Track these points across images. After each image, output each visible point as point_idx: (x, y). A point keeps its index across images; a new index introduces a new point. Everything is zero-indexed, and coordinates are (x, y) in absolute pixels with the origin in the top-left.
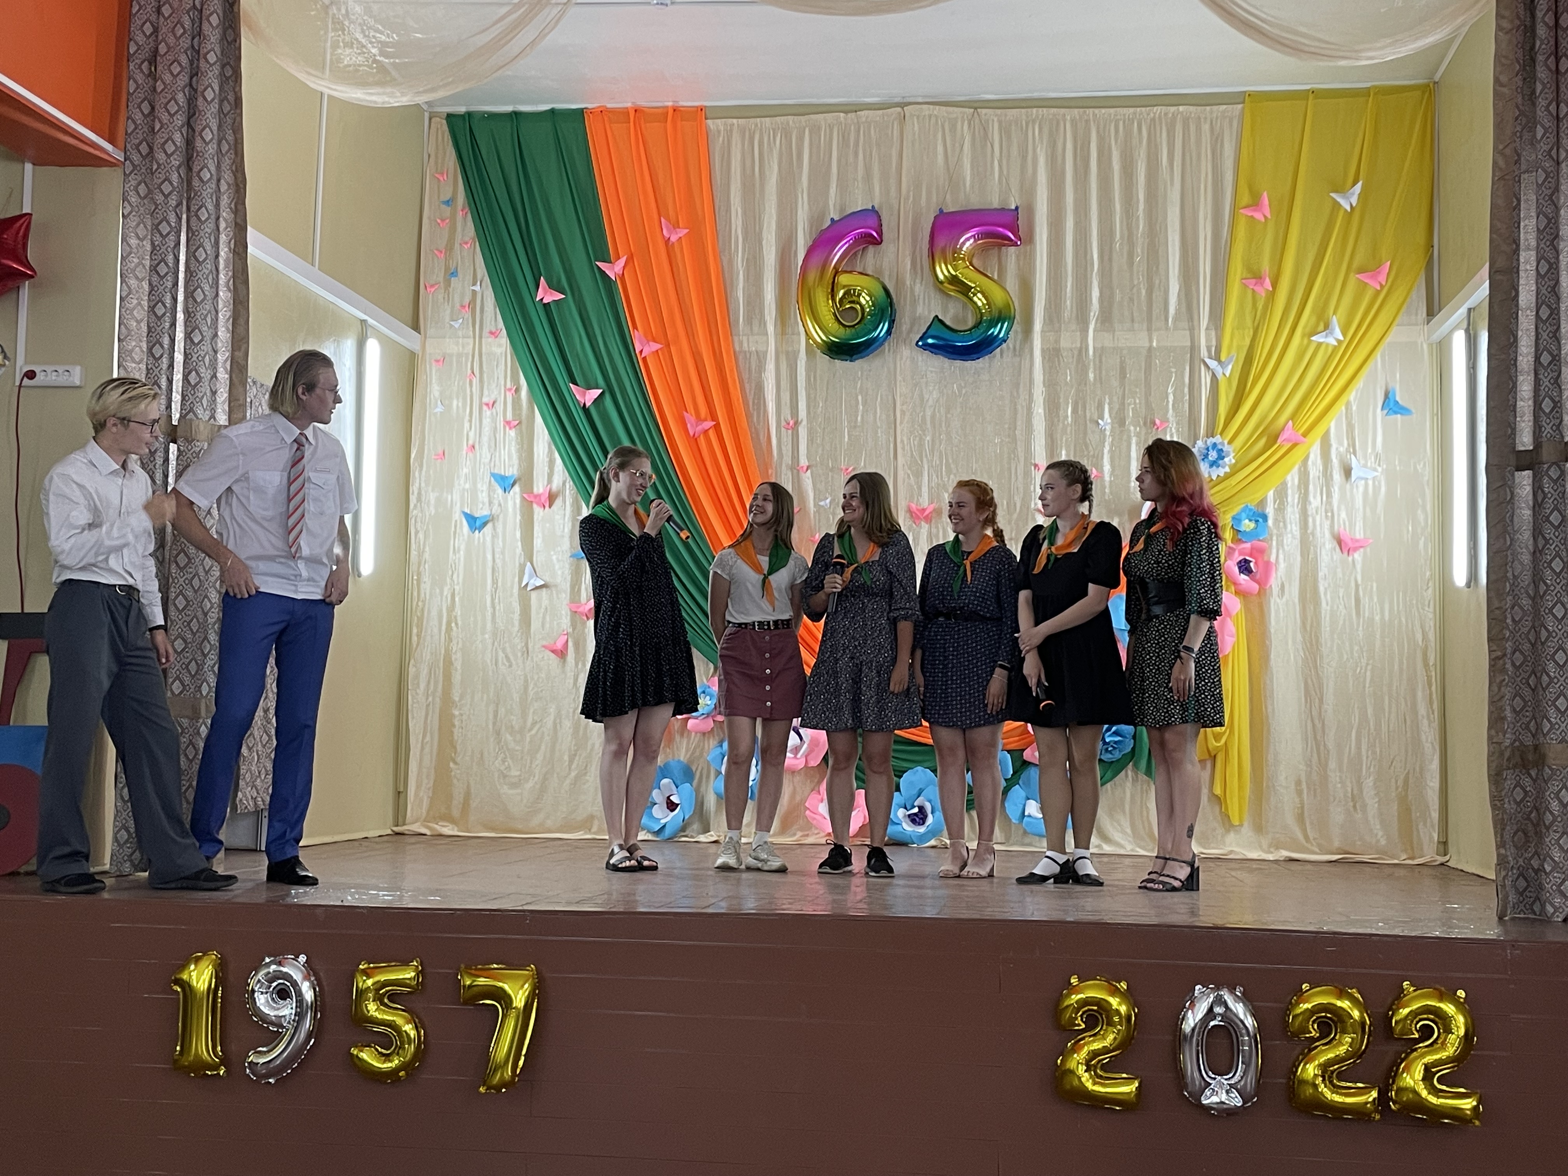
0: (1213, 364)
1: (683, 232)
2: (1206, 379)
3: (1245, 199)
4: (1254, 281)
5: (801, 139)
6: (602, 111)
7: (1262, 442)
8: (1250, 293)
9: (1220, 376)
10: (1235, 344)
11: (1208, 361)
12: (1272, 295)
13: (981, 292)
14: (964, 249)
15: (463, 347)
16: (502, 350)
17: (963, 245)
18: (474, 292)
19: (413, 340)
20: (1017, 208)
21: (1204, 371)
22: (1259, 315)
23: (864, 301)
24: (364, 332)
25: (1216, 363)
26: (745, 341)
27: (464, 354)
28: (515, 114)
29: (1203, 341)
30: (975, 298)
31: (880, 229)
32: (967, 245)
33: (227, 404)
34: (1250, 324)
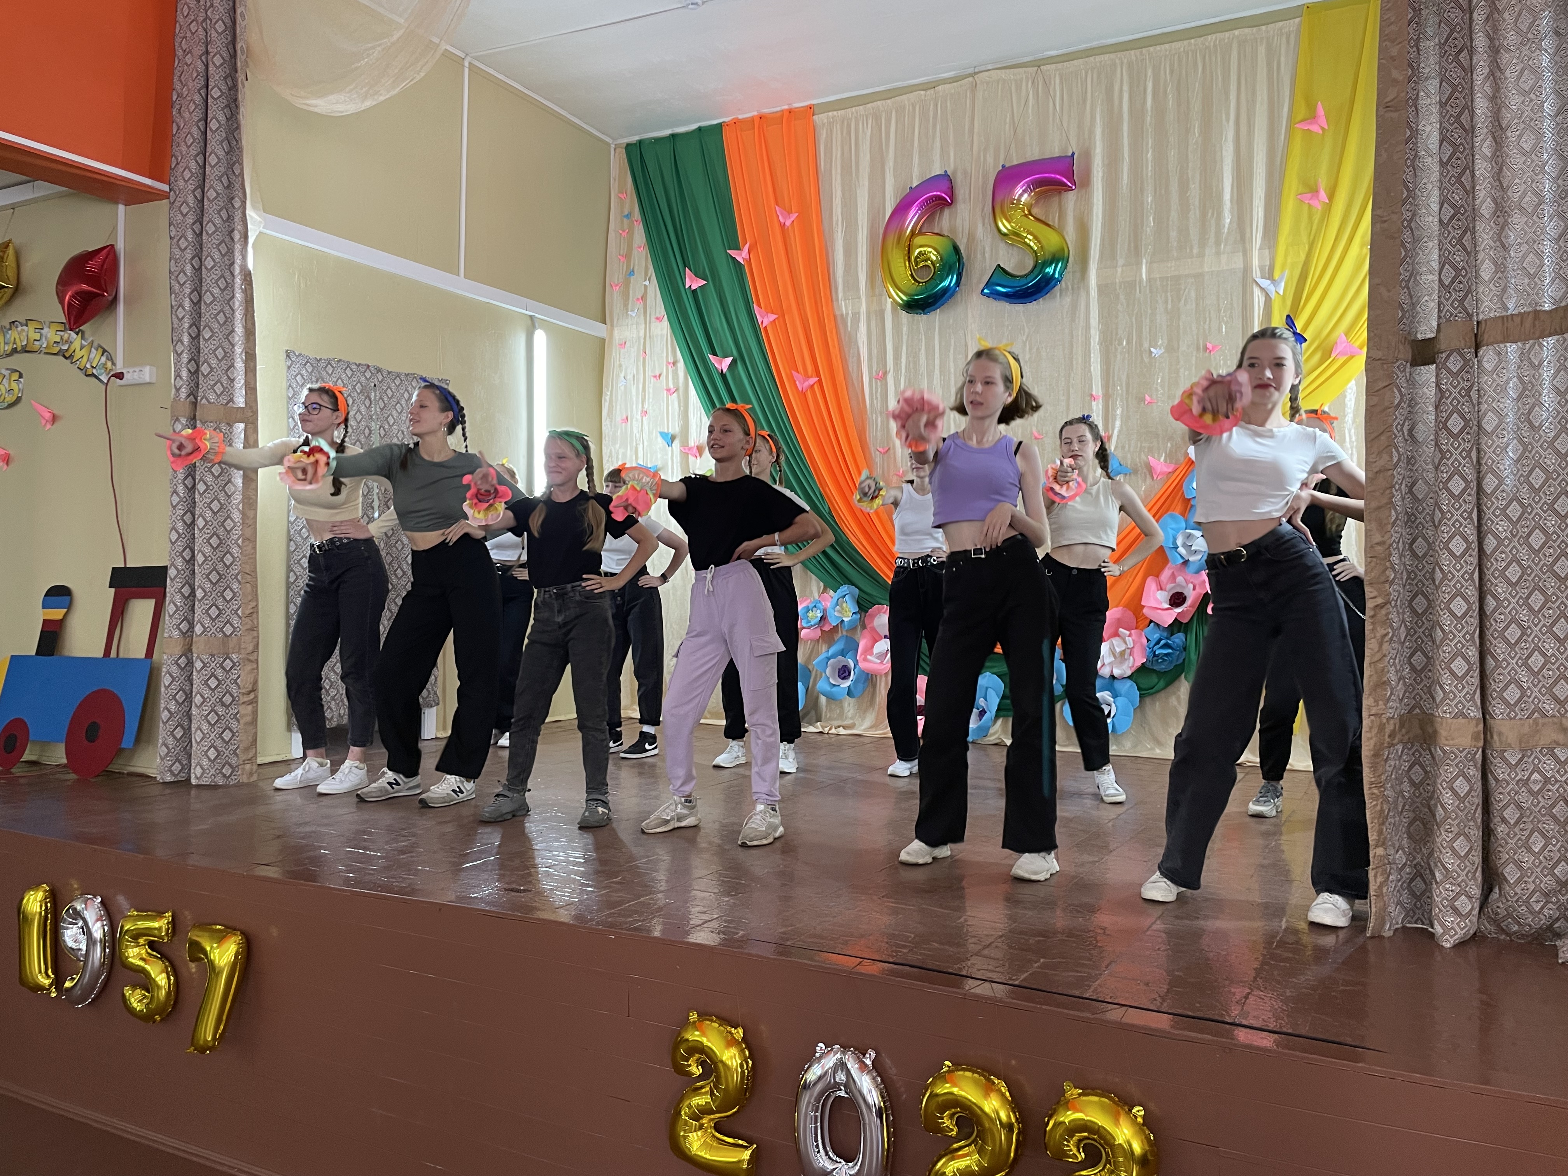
0: (1265, 283)
1: (794, 216)
2: (1258, 298)
3: (1302, 112)
4: (1309, 195)
5: (889, 121)
6: (735, 123)
7: (1317, 357)
8: (1305, 208)
9: (1273, 295)
10: (1289, 260)
11: (1259, 281)
12: (1328, 208)
13: (1035, 237)
14: (1023, 199)
15: (638, 332)
16: (665, 332)
17: (1021, 195)
18: (646, 286)
19: (598, 330)
20: (1073, 154)
21: (1257, 291)
22: (1315, 227)
23: (934, 258)
24: (532, 325)
25: (1269, 282)
26: (844, 306)
27: (639, 338)
28: (673, 136)
29: (1255, 262)
30: (1032, 244)
31: (951, 192)
32: (1026, 195)
33: (244, 388)
34: (1305, 239)
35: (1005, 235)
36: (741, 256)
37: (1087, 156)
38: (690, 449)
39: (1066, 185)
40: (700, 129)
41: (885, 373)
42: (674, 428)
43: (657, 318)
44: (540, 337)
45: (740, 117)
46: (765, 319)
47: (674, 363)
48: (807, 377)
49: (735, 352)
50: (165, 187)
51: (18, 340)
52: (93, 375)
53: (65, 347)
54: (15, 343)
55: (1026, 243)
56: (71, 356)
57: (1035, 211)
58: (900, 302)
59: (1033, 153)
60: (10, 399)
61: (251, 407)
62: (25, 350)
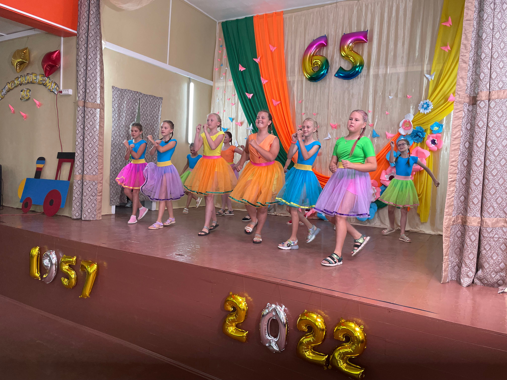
0: (428, 76)
1: (275, 48)
2: (425, 81)
3: (444, 19)
4: (444, 47)
6: (257, 16)
7: (443, 101)
8: (443, 51)
9: (430, 80)
10: (436, 69)
11: (426, 75)
12: (450, 52)
13: (353, 58)
14: (350, 45)
15: (223, 84)
16: (232, 85)
17: (350, 44)
18: (226, 69)
19: (210, 83)
20: (368, 30)
21: (425, 79)
22: (445, 58)
23: (319, 63)
24: (190, 80)
25: (429, 75)
26: (290, 79)
27: (223, 86)
28: (237, 20)
29: (425, 69)
30: (352, 60)
31: (327, 42)
32: (351, 44)
33: (100, 98)
34: (442, 61)
35: (343, 56)
36: (257, 61)
37: (372, 31)
38: (238, 123)
39: (364, 41)
40: (246, 18)
41: (302, 101)
42: (234, 116)
43: (230, 80)
44: (192, 85)
45: (259, 14)
46: (264, 81)
47: (234, 95)
48: (277, 101)
49: (254, 92)
50: (76, 32)
51: (29, 80)
52: (52, 91)
53: (44, 82)
54: (28, 80)
55: (350, 60)
56: (46, 85)
57: (354, 49)
58: (308, 78)
59: (354, 30)
60: (27, 98)
61: (102, 104)
62: (32, 83)
